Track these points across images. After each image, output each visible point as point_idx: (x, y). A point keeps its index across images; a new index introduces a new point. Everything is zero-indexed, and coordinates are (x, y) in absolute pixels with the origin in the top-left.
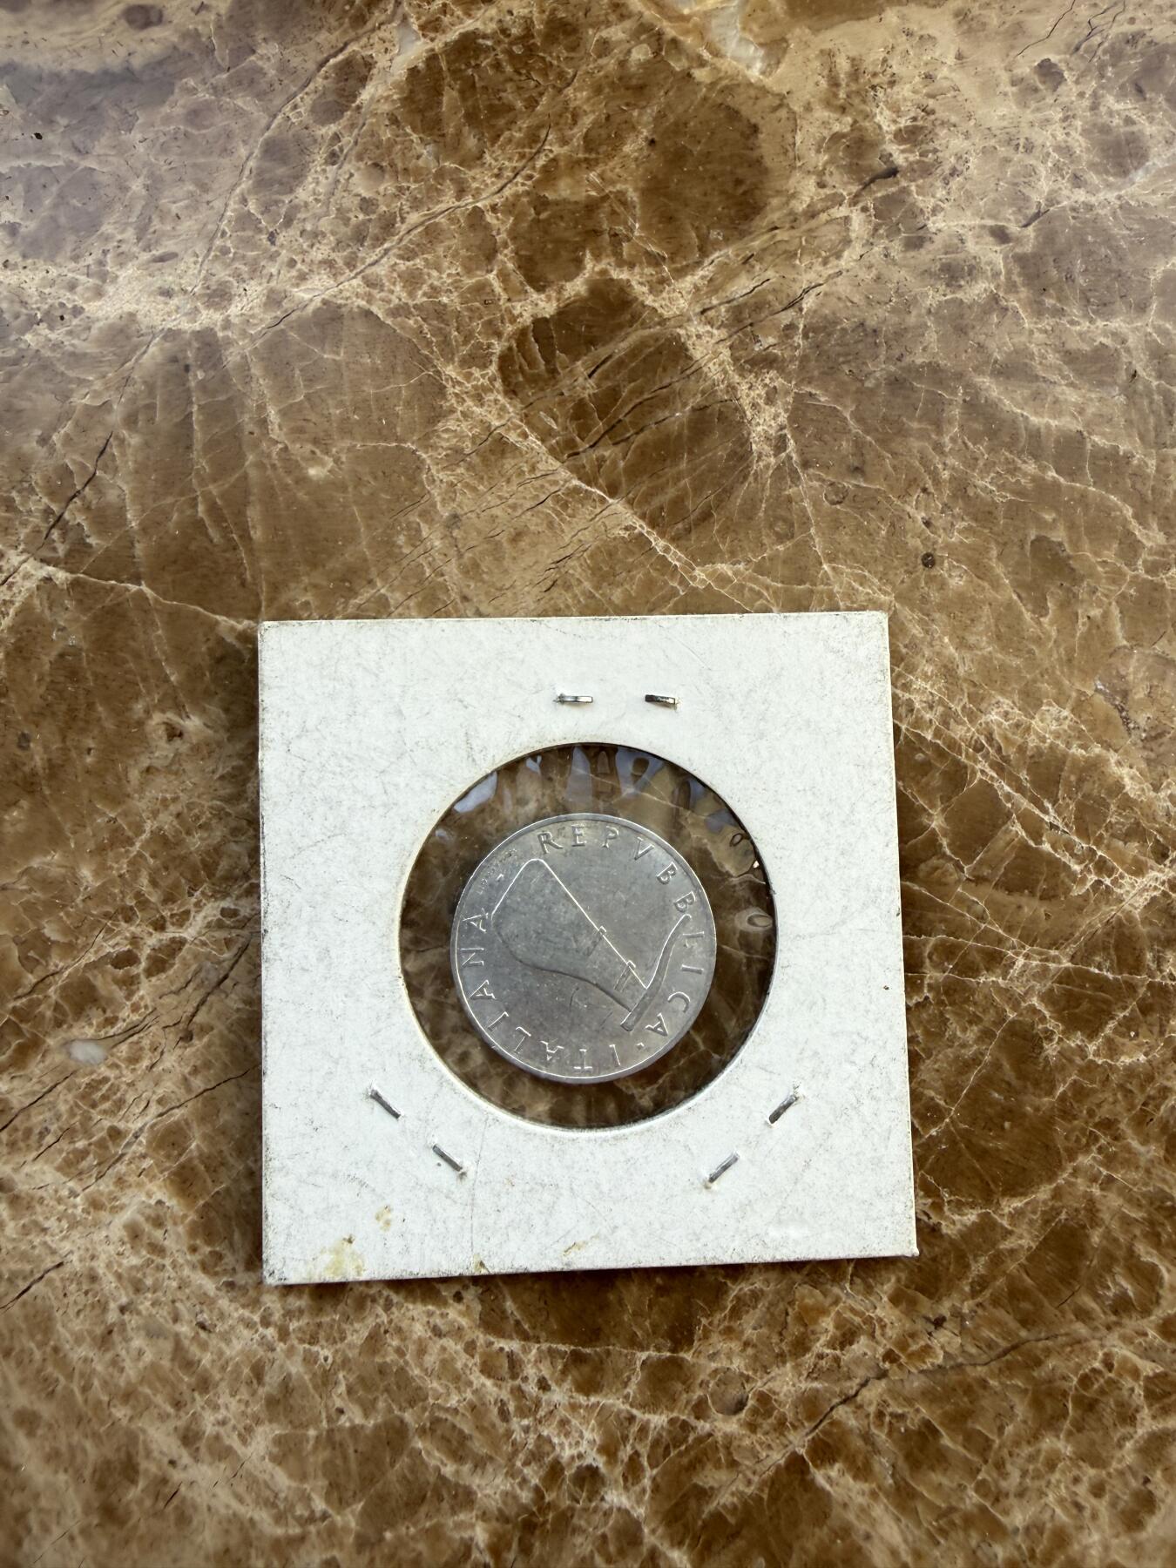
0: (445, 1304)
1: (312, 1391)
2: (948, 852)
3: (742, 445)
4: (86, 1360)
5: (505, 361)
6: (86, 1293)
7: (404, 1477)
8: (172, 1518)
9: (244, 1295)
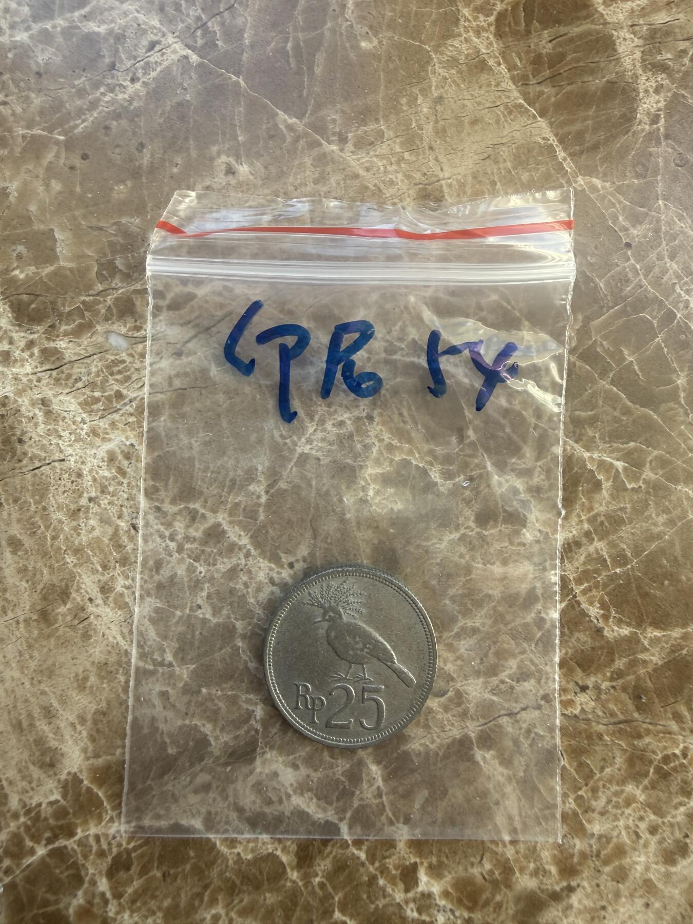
0: (282, 567)
1: (186, 588)
2: (682, 402)
3: (631, 112)
4: (60, 521)
5: (501, 16)
6: (72, 482)
7: (224, 659)
9: (164, 517)
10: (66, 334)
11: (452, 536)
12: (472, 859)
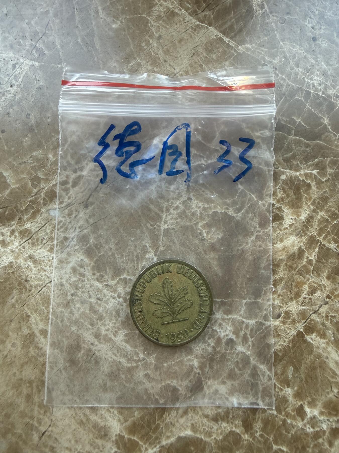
2: (331, 131)
3: (250, 8)
4: (62, 312)
6: (60, 290)
8: (93, 362)
9: (111, 288)
10: (28, 220)
11: (252, 239)
12: (327, 391)
